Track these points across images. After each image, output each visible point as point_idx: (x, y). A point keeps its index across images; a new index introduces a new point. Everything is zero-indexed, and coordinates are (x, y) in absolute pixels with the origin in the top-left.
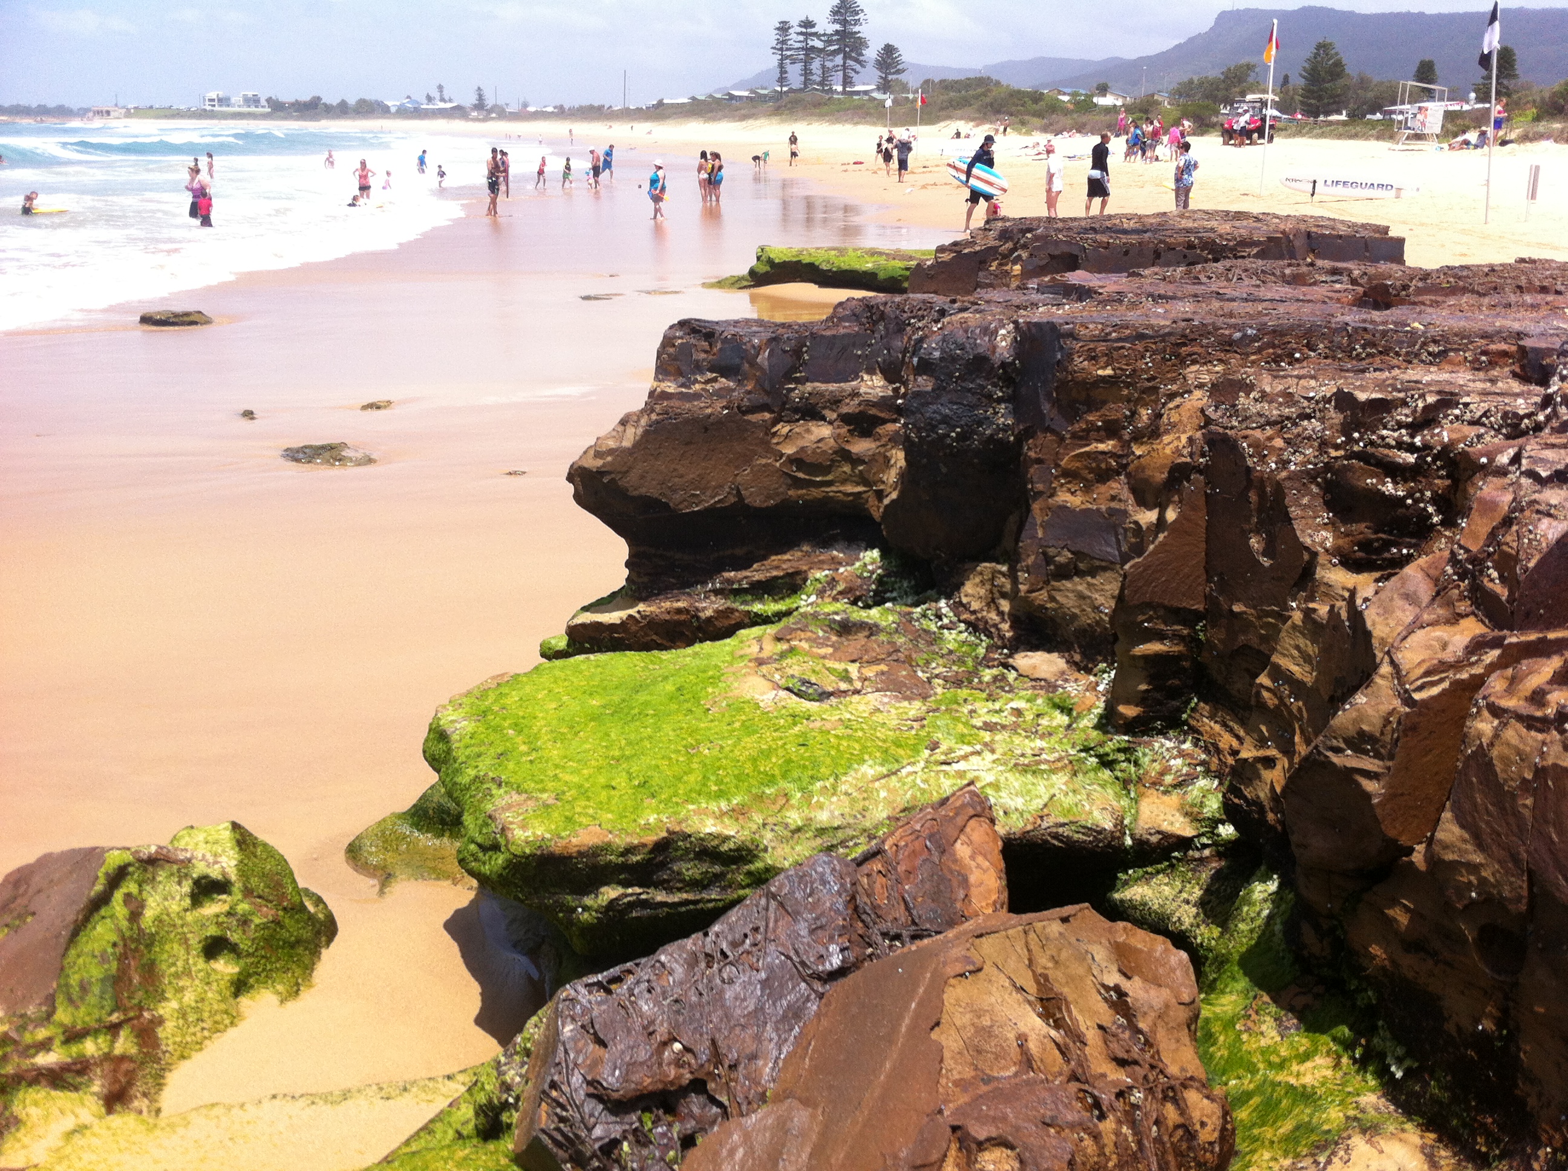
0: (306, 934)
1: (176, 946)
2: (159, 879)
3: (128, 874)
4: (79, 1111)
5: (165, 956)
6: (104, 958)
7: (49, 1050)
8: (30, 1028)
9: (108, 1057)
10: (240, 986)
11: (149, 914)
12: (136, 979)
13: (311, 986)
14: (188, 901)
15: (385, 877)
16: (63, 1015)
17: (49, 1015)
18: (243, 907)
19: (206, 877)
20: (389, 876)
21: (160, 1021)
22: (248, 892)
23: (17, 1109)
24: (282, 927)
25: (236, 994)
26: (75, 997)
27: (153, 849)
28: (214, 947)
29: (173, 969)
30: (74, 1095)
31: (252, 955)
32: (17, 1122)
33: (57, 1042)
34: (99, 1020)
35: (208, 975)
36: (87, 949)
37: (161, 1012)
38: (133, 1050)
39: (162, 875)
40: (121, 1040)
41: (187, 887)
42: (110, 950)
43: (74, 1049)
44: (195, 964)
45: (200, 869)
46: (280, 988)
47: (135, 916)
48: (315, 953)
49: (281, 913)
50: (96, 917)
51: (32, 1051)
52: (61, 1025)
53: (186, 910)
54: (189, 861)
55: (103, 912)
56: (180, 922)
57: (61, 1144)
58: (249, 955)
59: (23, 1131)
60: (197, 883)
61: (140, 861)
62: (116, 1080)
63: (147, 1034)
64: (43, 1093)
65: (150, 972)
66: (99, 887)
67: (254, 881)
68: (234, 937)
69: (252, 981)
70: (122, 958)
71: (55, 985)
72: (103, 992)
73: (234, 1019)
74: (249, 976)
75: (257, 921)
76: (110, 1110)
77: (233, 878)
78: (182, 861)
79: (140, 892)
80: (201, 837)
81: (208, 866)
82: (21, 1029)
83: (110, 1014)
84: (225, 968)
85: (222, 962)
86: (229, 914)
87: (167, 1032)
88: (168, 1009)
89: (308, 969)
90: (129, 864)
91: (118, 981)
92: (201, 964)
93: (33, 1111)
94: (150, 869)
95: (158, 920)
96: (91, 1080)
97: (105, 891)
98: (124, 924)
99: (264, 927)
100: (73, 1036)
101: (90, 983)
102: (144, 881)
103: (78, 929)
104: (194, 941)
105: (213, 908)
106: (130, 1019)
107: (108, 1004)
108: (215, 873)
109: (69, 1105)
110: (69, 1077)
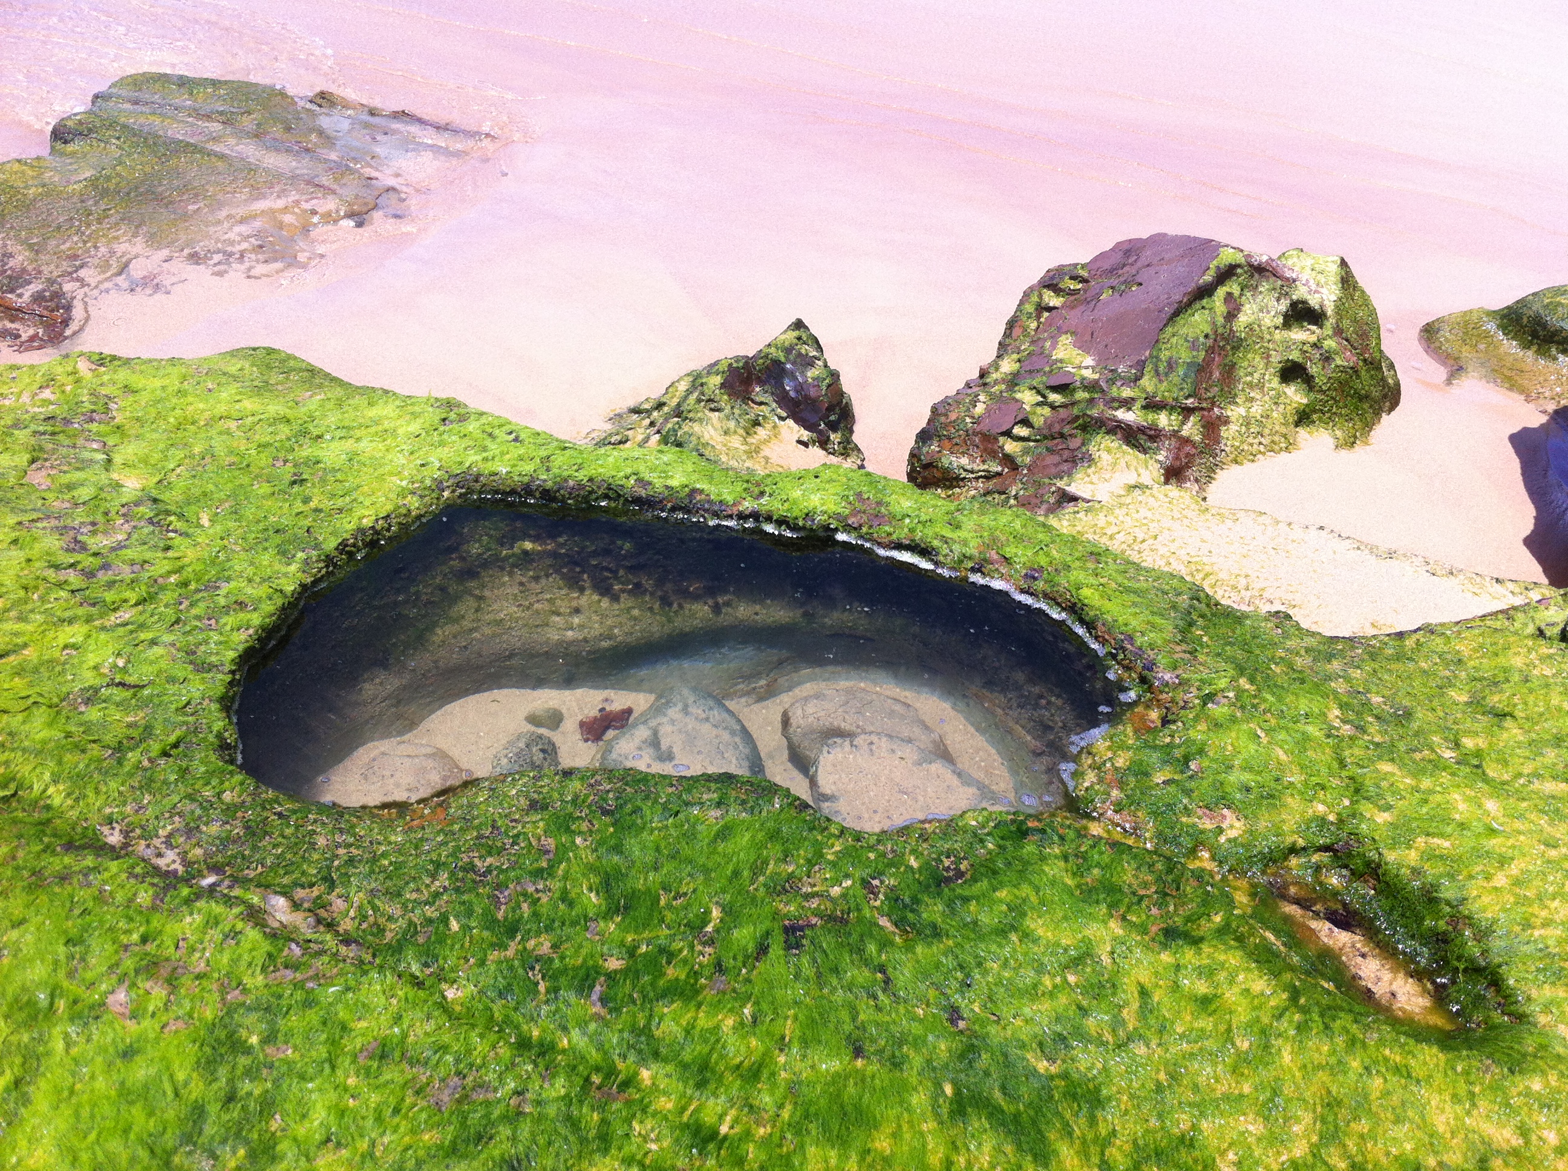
0: (1376, 393)
1: (1258, 358)
2: (1261, 289)
3: (1234, 274)
4: (1142, 471)
5: (1246, 364)
6: (1194, 345)
7: (1129, 409)
8: (1119, 383)
9: (1175, 434)
10: (1303, 418)
11: (1243, 319)
12: (1216, 374)
13: (1367, 444)
14: (1280, 320)
15: (1456, 370)
16: (1148, 383)
17: (1137, 379)
18: (1330, 344)
19: (1304, 302)
20: (1461, 368)
21: (1226, 421)
22: (1338, 331)
23: (1092, 448)
24: (1358, 377)
25: (1297, 424)
26: (1161, 369)
27: (1264, 258)
28: (1291, 372)
29: (1249, 379)
30: (1142, 456)
31: (1323, 392)
32: (1090, 460)
33: (1138, 404)
34: (1176, 399)
35: (1279, 396)
36: (1184, 331)
37: (1229, 413)
38: (1197, 438)
39: (1264, 287)
40: (1190, 424)
41: (1284, 306)
42: (1202, 339)
43: (1151, 416)
44: (1270, 381)
45: (1300, 293)
46: (1339, 433)
47: (1231, 316)
48: (1377, 414)
49: (1361, 363)
50: (1197, 305)
51: (1116, 405)
52: (1144, 390)
53: (1277, 328)
54: (1294, 281)
55: (1204, 302)
56: (1268, 337)
57: (1122, 493)
58: (1321, 391)
59: (1093, 469)
60: (1294, 305)
61: (1251, 266)
62: (1177, 458)
63: (1212, 427)
64: (1115, 444)
65: (1229, 372)
66: (1208, 278)
67: (1346, 323)
68: (1313, 369)
69: (1315, 417)
70: (1210, 350)
71: (1147, 353)
72: (1186, 375)
73: (1290, 446)
74: (1315, 411)
75: (1339, 362)
76: (1167, 482)
77: (1329, 312)
78: (1287, 279)
79: (1241, 295)
80: (1309, 262)
81: (1309, 292)
82: (1111, 382)
83: (1187, 398)
84: (1295, 395)
85: (1293, 388)
86: (1315, 345)
87: (1229, 433)
88: (1236, 412)
89: (1368, 426)
90: (1239, 266)
91: (1201, 370)
92: (1275, 382)
93: (1104, 455)
94: (1256, 275)
95: (1250, 327)
96: (1158, 449)
97: (1211, 284)
98: (1220, 320)
99: (1343, 370)
100: (1152, 405)
101: (1176, 363)
102: (1246, 286)
103: (1180, 310)
104: (1275, 358)
105: (1301, 335)
106: (1202, 409)
107: (1188, 388)
108: (1314, 302)
109: (1135, 463)
110: (1142, 439)
